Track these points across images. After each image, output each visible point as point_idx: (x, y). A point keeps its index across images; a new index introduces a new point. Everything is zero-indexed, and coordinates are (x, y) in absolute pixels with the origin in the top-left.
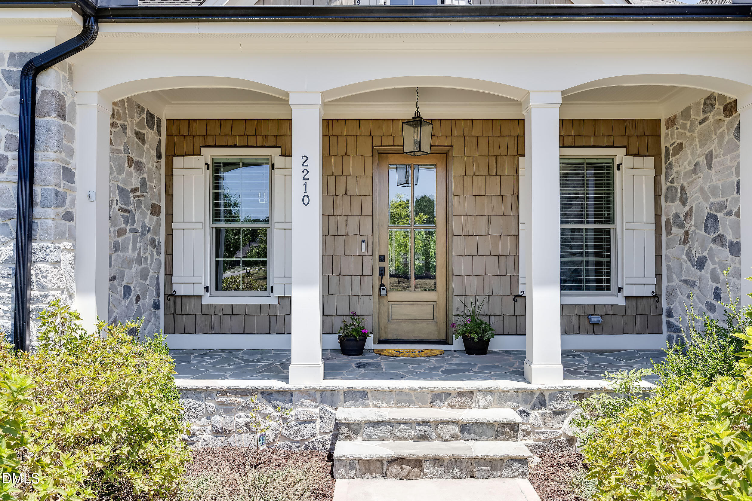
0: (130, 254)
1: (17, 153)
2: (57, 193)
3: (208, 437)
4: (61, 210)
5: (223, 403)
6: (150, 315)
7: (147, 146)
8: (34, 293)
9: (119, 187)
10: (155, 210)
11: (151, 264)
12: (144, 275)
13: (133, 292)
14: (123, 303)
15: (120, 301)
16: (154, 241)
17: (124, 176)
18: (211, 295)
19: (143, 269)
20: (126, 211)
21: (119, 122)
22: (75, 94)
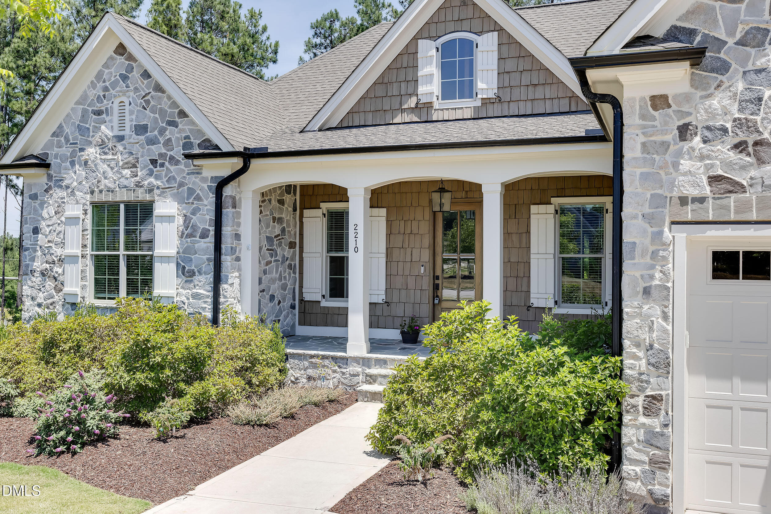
0: (275, 275)
1: (214, 228)
2: (232, 248)
3: (305, 380)
4: (234, 256)
5: (312, 363)
6: (288, 313)
7: (286, 206)
8: (222, 300)
9: (267, 236)
10: (292, 245)
11: (289, 281)
12: (284, 287)
13: (276, 298)
14: (269, 305)
15: (267, 304)
16: (291, 265)
17: (270, 229)
18: (326, 301)
19: (283, 284)
20: (271, 250)
21: (266, 198)
22: (240, 193)
